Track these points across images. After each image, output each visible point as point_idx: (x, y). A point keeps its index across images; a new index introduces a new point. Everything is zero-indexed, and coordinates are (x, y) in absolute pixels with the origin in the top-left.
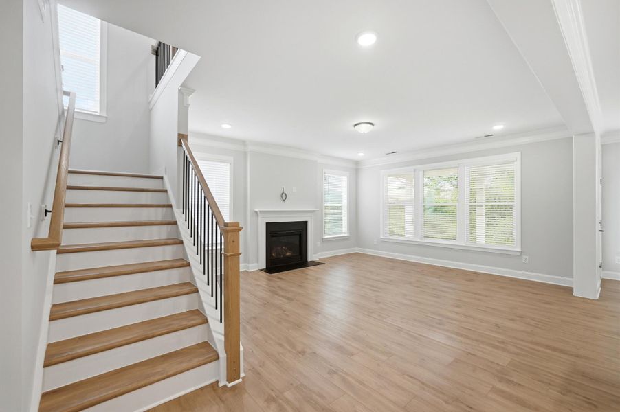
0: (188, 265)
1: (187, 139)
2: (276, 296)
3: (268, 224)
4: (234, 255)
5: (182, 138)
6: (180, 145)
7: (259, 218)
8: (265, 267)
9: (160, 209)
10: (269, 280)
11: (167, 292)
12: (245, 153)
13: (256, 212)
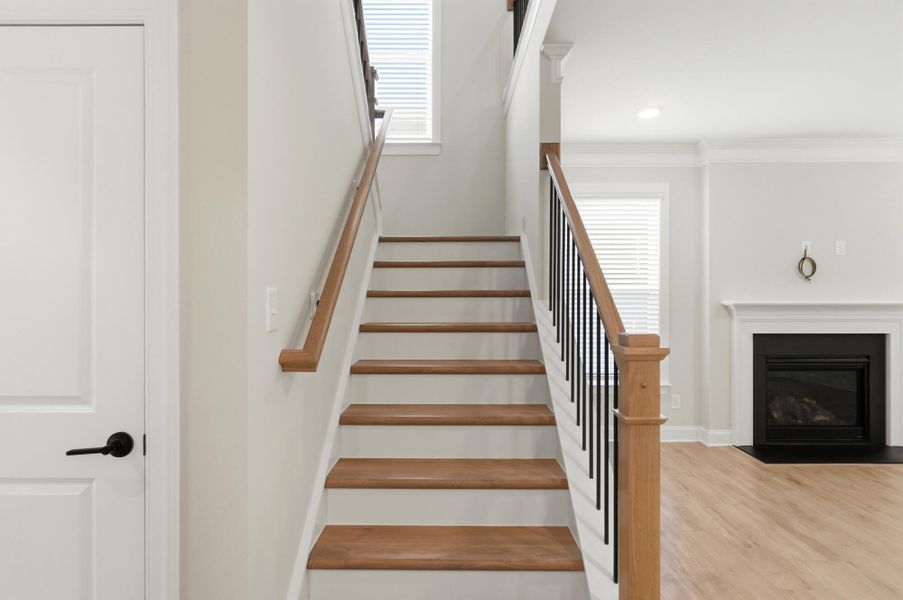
0: (552, 422)
1: (558, 154)
2: (781, 531)
3: (759, 339)
4: (646, 423)
5: (550, 151)
6: (544, 167)
7: (735, 323)
8: (749, 441)
9: (509, 300)
10: (760, 479)
11: (506, 475)
12: (698, 171)
13: (726, 308)
